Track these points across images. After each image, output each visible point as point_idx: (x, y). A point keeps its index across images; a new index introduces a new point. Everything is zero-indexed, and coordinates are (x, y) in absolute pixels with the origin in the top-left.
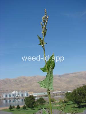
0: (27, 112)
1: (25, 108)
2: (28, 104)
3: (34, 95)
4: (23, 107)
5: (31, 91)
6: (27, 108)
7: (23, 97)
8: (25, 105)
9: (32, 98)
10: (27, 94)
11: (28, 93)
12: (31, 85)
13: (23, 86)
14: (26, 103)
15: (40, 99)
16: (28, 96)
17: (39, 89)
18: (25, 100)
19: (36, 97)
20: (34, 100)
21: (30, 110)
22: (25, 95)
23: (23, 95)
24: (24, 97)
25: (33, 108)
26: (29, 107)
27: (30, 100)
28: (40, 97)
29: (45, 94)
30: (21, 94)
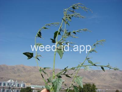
3: (32, 87)
5: (28, 82)
10: (24, 85)
11: (25, 84)
13: (21, 75)
17: (37, 81)
18: (21, 91)
19: (33, 89)
22: (22, 86)
23: (19, 86)
24: (20, 88)
29: (43, 87)
30: (17, 84)
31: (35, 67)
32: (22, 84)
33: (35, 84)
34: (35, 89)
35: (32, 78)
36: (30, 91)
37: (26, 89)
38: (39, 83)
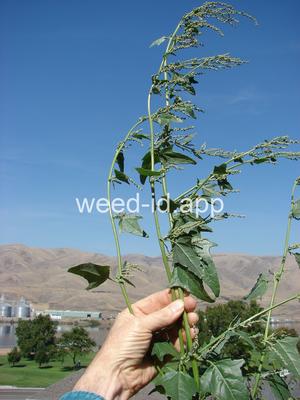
0: (22, 373)
1: (18, 360)
2: (28, 344)
3: (53, 318)
4: (10, 354)
5: (41, 299)
6: (23, 361)
7: (9, 319)
8: (19, 350)
9: (45, 323)
10: (28, 312)
11: (31, 305)
12: (44, 280)
13: (15, 278)
14: (19, 343)
15: (75, 331)
16: (32, 318)
17: (71, 296)
18: (18, 330)
19: (57, 323)
20: (53, 332)
21: (33, 367)
22: (20, 314)
23: (13, 313)
24: (15, 319)
25: (47, 361)
26: (31, 358)
27: (37, 334)
28: (74, 327)
29: (89, 316)
30: (4, 308)
31: (61, 252)
32: (20, 308)
33: (62, 307)
34: (63, 324)
35: (53, 287)
36: (48, 328)
37: (35, 322)
38: (75, 304)
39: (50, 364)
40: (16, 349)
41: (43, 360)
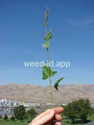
0: (15, 123)
1: (14, 119)
2: (17, 114)
3: (25, 106)
4: (11, 118)
5: (21, 100)
6: (15, 119)
7: (12, 106)
8: (14, 116)
9: (22, 108)
10: (18, 104)
11: (19, 102)
12: (23, 94)
13: (13, 94)
14: (14, 114)
15: (31, 110)
16: (18, 106)
17: (31, 99)
18: (14, 110)
20: (25, 110)
21: (18, 121)
22: (15, 105)
23: (13, 105)
24: (14, 107)
25: (23, 120)
26: (18, 118)
27: (20, 111)
28: (31, 109)
29: (37, 105)
30: (10, 103)
31: (28, 85)
32: (15, 103)
33: (28, 103)
35: (25, 96)
37: (19, 107)
38: (32, 101)
39: (24, 120)
40: (13, 116)
41: (22, 119)
